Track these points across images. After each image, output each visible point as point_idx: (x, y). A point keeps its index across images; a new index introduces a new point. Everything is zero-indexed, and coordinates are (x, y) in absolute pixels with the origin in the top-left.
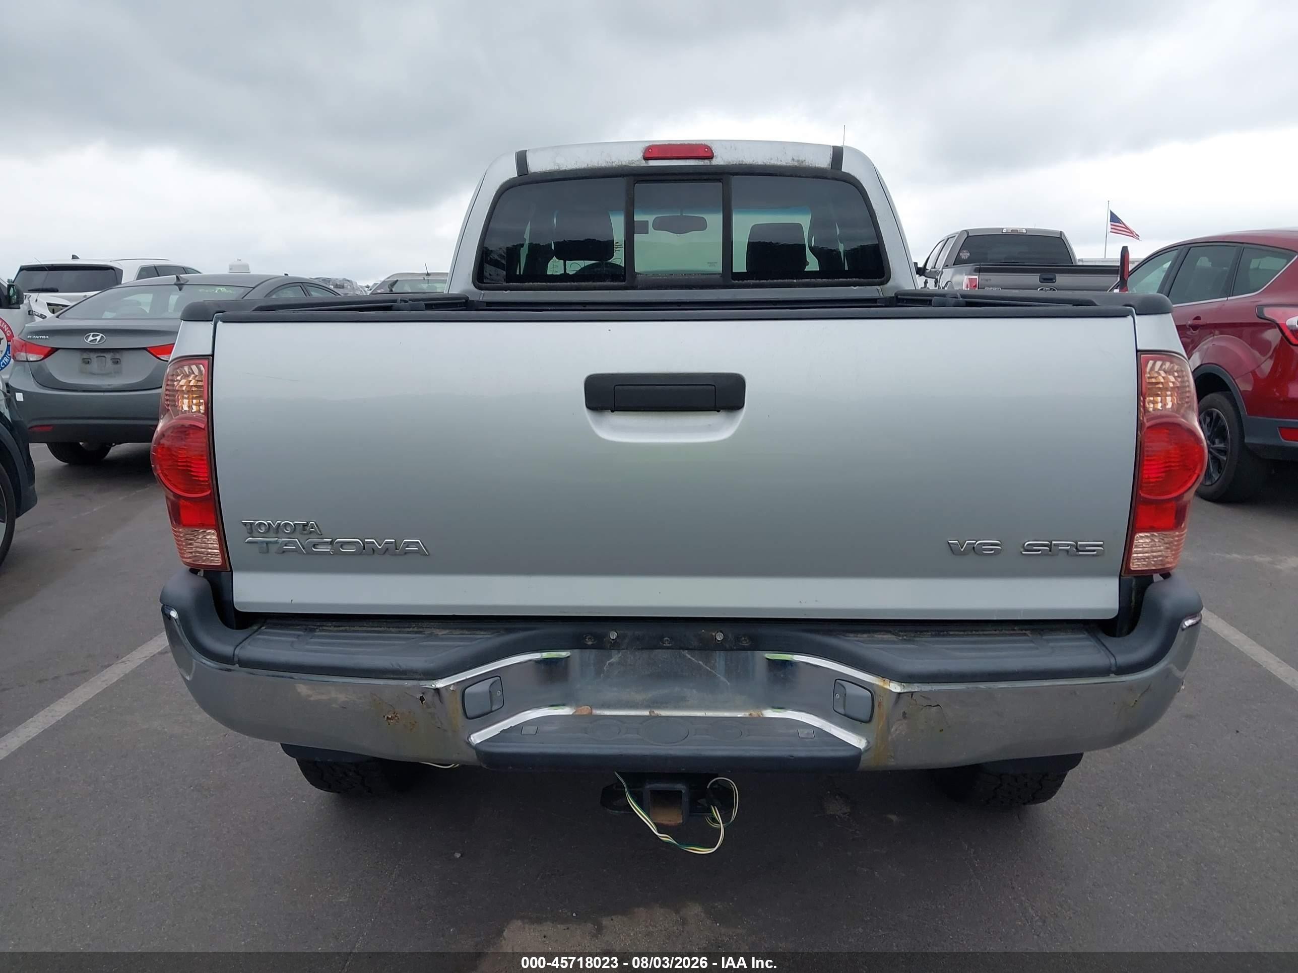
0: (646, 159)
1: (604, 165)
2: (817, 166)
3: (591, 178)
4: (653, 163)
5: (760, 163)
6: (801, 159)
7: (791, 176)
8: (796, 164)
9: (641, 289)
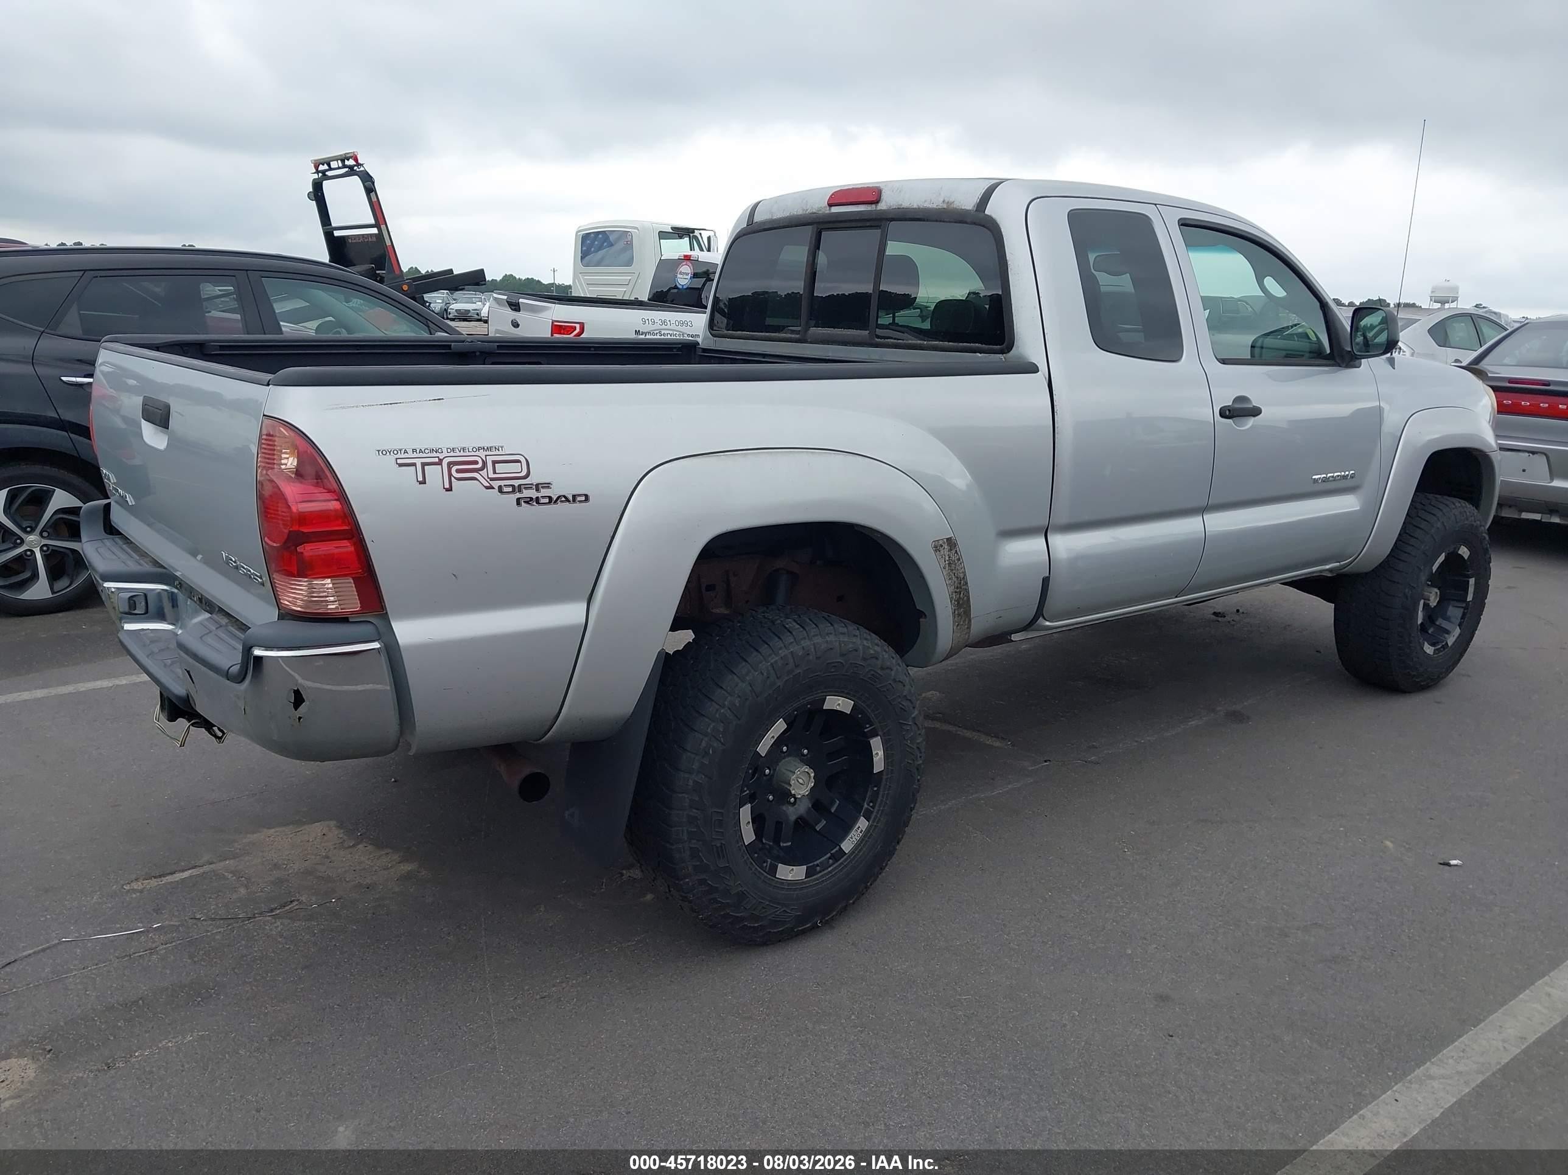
0: (830, 205)
1: (800, 212)
2: (963, 208)
3: (791, 227)
4: (835, 210)
5: (915, 206)
6: (951, 200)
7: (937, 221)
8: (945, 206)
9: (811, 343)
